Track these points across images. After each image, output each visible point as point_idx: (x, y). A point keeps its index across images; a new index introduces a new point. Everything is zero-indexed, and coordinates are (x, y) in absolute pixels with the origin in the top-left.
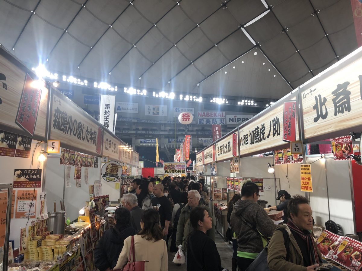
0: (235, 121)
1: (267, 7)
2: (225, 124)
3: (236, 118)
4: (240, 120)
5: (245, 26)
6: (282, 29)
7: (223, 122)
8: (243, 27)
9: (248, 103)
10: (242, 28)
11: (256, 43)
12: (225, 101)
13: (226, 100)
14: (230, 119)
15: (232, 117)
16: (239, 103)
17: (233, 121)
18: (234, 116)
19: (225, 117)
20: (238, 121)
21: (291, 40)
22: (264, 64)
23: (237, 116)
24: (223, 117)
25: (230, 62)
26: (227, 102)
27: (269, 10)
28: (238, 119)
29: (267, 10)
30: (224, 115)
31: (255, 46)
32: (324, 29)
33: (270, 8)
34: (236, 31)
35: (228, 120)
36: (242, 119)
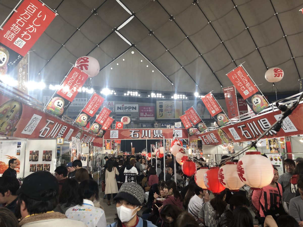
0: (123, 109)
1: (131, 14)
2: (114, 112)
3: (124, 106)
4: (127, 108)
5: (118, 29)
6: (149, 32)
7: (113, 110)
8: (117, 31)
9: (133, 94)
10: (115, 31)
11: (131, 44)
12: (114, 93)
13: (114, 91)
14: (118, 108)
15: (120, 106)
16: (125, 94)
17: (120, 109)
18: (122, 105)
19: (114, 106)
20: (125, 109)
21: (159, 41)
22: (142, 61)
23: (124, 105)
24: (113, 106)
25: (114, 60)
26: (115, 94)
27: (134, 16)
28: (125, 107)
29: (132, 16)
30: (113, 104)
31: (131, 46)
32: (183, 32)
33: (133, 14)
34: (111, 33)
35: (116, 108)
36: (129, 107)
